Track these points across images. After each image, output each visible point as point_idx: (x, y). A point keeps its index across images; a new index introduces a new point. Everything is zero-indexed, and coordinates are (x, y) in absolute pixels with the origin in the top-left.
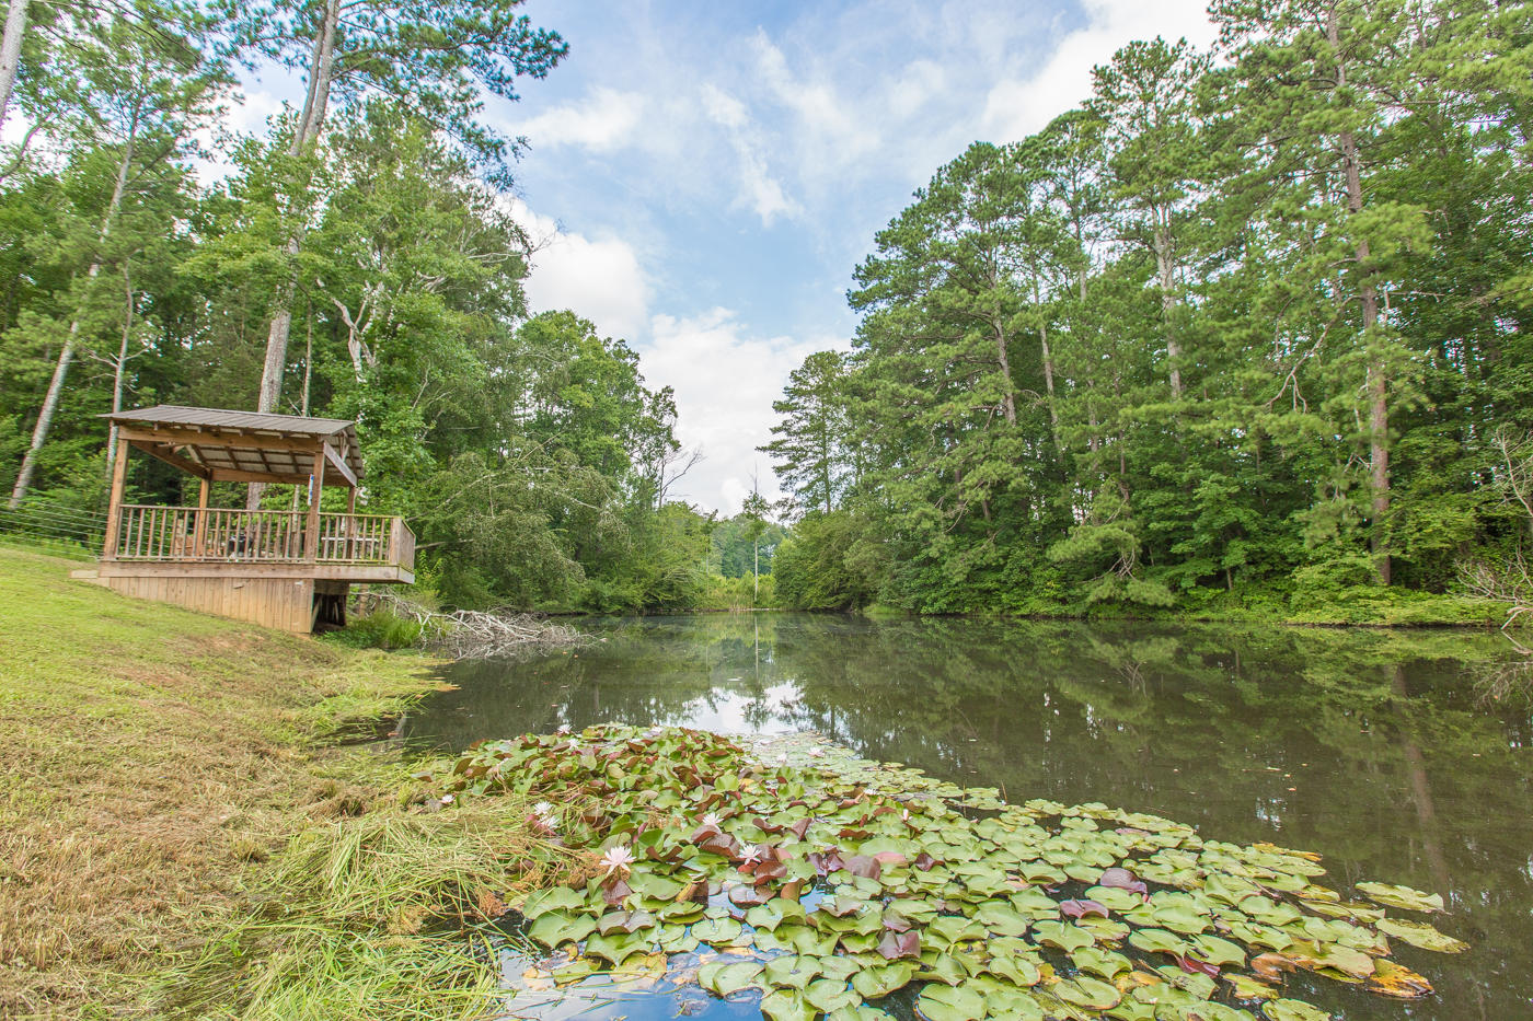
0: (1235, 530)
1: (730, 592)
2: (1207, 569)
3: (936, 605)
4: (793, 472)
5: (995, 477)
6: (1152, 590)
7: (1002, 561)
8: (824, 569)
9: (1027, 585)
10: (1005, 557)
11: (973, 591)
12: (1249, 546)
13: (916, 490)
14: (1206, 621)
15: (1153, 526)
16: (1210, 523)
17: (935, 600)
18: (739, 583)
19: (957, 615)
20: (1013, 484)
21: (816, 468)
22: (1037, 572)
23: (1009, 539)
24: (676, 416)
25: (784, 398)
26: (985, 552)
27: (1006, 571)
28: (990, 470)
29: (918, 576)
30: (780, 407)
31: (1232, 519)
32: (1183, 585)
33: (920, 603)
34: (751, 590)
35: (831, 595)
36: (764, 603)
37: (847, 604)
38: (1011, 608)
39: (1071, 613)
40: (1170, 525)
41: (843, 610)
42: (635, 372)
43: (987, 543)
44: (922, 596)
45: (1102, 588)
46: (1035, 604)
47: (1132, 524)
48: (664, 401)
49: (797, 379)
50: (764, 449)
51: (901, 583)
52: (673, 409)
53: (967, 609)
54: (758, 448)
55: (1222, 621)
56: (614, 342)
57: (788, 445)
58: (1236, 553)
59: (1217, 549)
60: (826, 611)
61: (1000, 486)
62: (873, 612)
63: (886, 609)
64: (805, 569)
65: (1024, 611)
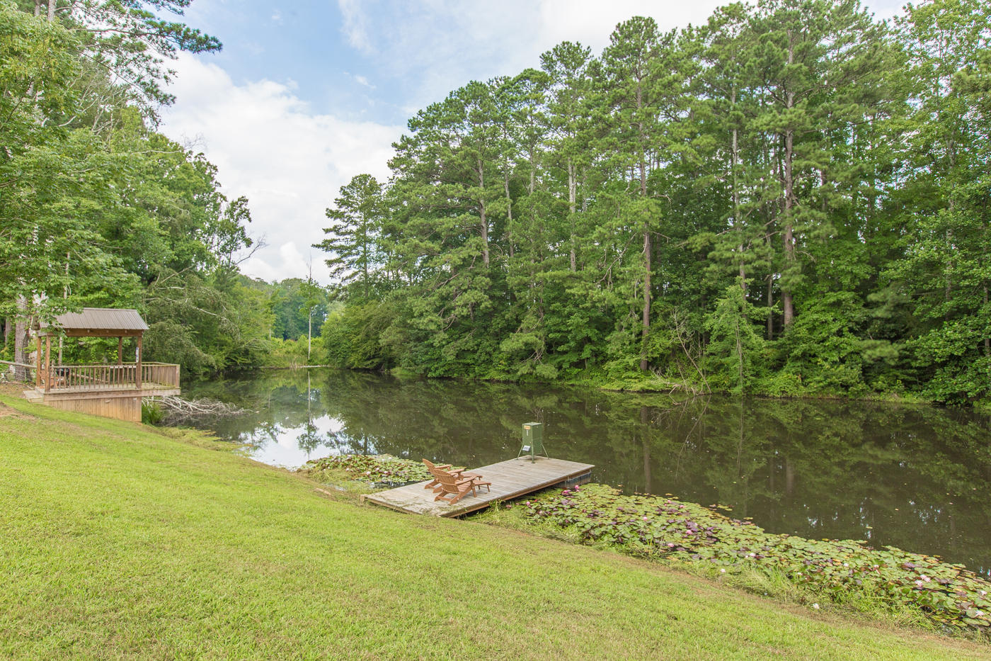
0: (588, 340)
1: (288, 352)
2: (574, 359)
3: (438, 372)
4: (341, 265)
5: (473, 301)
6: (547, 370)
7: (476, 348)
8: (365, 341)
9: (489, 362)
10: (478, 345)
11: (459, 364)
12: (594, 348)
13: (427, 305)
14: (573, 385)
15: (551, 335)
16: (575, 336)
17: (437, 369)
18: (296, 345)
19: (449, 378)
20: (483, 305)
21: (359, 262)
22: (495, 355)
23: (481, 334)
24: (250, 220)
25: (335, 207)
26: (467, 342)
27: (478, 354)
28: (470, 297)
29: (426, 353)
30: (332, 214)
31: (585, 335)
32: (564, 366)
33: (427, 370)
34: (305, 352)
35: (368, 359)
36: (316, 361)
37: (379, 366)
38: (480, 375)
39: (511, 379)
40: (559, 335)
41: (376, 370)
42: (212, 179)
43: (468, 336)
44: (429, 366)
45: (523, 369)
46: (493, 374)
47: (541, 333)
48: (240, 208)
49: (345, 193)
50: (318, 246)
51: (416, 356)
52: (247, 216)
53: (456, 375)
54: (313, 246)
55: (579, 386)
56: (194, 154)
57: (337, 244)
58: (586, 353)
59: (580, 348)
60: (366, 370)
61: (475, 306)
62: (397, 372)
63: (406, 372)
64: (350, 340)
65: (487, 377)
